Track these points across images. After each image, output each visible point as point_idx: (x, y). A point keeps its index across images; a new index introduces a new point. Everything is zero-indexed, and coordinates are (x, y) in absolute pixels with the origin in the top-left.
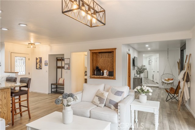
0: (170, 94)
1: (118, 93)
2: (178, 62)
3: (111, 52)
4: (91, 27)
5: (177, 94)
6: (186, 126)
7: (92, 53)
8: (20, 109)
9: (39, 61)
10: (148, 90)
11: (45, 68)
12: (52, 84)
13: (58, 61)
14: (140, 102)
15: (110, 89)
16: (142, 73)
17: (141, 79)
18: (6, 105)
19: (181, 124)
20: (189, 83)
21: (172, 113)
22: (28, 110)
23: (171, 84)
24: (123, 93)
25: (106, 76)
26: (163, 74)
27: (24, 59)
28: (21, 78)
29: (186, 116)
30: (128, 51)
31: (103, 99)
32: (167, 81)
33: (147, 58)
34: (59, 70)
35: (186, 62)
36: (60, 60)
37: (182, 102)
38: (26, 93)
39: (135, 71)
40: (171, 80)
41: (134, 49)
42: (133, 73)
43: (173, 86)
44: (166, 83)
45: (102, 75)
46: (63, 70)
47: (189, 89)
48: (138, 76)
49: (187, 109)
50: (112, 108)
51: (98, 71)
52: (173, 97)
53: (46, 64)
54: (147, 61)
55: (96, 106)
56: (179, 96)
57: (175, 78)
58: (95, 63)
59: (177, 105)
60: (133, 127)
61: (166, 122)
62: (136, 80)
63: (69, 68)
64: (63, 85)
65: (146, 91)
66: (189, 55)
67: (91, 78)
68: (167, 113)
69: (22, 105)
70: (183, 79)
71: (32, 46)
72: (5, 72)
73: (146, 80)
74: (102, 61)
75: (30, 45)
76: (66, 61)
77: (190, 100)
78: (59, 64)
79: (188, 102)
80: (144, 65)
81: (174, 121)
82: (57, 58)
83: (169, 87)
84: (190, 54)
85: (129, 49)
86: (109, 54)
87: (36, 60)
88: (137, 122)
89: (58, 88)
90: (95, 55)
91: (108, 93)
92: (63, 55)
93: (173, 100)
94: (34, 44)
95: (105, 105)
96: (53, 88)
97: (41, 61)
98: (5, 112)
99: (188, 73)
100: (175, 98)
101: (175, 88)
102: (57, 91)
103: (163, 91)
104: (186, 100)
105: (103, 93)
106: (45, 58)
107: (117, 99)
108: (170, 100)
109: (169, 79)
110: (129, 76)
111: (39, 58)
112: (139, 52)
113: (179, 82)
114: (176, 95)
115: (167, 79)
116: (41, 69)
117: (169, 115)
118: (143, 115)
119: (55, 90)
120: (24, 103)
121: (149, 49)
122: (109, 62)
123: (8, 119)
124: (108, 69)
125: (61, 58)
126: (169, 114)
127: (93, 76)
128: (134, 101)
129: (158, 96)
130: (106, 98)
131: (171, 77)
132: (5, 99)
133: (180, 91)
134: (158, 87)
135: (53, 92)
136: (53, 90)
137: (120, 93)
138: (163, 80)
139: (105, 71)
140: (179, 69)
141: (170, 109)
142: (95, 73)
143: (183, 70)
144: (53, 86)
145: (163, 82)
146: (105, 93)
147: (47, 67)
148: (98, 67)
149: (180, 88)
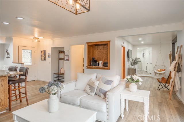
0: (161, 83)
1: (108, 82)
2: (169, 54)
3: (106, 45)
4: (76, 14)
5: (168, 83)
6: (177, 116)
7: (89, 45)
8: (19, 95)
9: (43, 53)
10: (138, 80)
11: (49, 60)
12: (54, 74)
13: (60, 54)
14: (130, 91)
15: (101, 79)
16: (136, 64)
17: (135, 70)
18: (3, 92)
19: (172, 113)
20: (180, 73)
21: (163, 102)
22: (26, 97)
23: (163, 74)
24: (113, 82)
25: (101, 66)
26: (156, 65)
27: (30, 51)
28: (20, 68)
29: (177, 105)
30: (122, 44)
31: (94, 88)
32: (159, 72)
33: (141, 51)
34: (61, 61)
35: (177, 53)
36: (62, 52)
37: (173, 91)
38: (24, 81)
39: (130, 62)
40: (163, 71)
41: (128, 42)
42: (128, 64)
43: (165, 76)
44: (158, 73)
45: (98, 65)
46: (64, 61)
47: (180, 78)
48: (133, 67)
49: (178, 98)
50: (102, 97)
51: (94, 62)
52: (165, 86)
53: (49, 56)
54: (142, 54)
55: (87, 95)
56: (170, 85)
57: (166, 69)
58: (91, 55)
59: (169, 94)
60: (123, 116)
61: (157, 111)
62: (131, 71)
63: (68, 60)
64: (63, 74)
65: (135, 80)
66: (180, 46)
67: (88, 68)
68: (158, 102)
69: (21, 92)
70: (174, 69)
71: (36, 40)
72: (13, 63)
73: (140, 71)
74: (98, 53)
75: (35, 39)
76: (66, 53)
77: (181, 89)
78: (61, 56)
79: (178, 91)
80: (138, 57)
81: (165, 111)
82: (59, 51)
83: (160, 77)
84: (182, 46)
85: (123, 42)
86: (104, 46)
87: (41, 53)
88: (127, 110)
89: (60, 77)
90: (91, 48)
91: (98, 82)
92: (64, 47)
93: (164, 89)
94: (38, 38)
95: (96, 94)
96: (55, 77)
97: (45, 54)
98: (2, 98)
99: (179, 63)
100: (166, 87)
101: (166, 78)
102: (59, 79)
103: (155, 81)
104: (177, 89)
105: (94, 82)
106: (49, 51)
107: (106, 88)
108: (162, 89)
109: (161, 70)
110: (124, 67)
111: (43, 51)
112: (134, 46)
113: (171, 72)
114: (167, 85)
115: (159, 70)
116: (45, 60)
117: (160, 104)
118: (134, 103)
119: (58, 79)
120: (23, 90)
121: (142, 42)
122: (104, 54)
123: (6, 105)
124: (104, 60)
125: (62, 51)
126: (160, 102)
127: (89, 67)
128: (125, 90)
129: (151, 86)
130: (97, 87)
131: (163, 68)
132: (2, 86)
133: (171, 80)
134: (151, 77)
135: (55, 80)
136: (55, 79)
137: (110, 82)
138: (156, 71)
139: (101, 62)
140: (170, 60)
141: (162, 98)
142: (92, 64)
143: (174, 61)
144: (55, 76)
145: (156, 73)
146: (95, 82)
147: (50, 59)
148: (94, 59)
149: (171, 78)
